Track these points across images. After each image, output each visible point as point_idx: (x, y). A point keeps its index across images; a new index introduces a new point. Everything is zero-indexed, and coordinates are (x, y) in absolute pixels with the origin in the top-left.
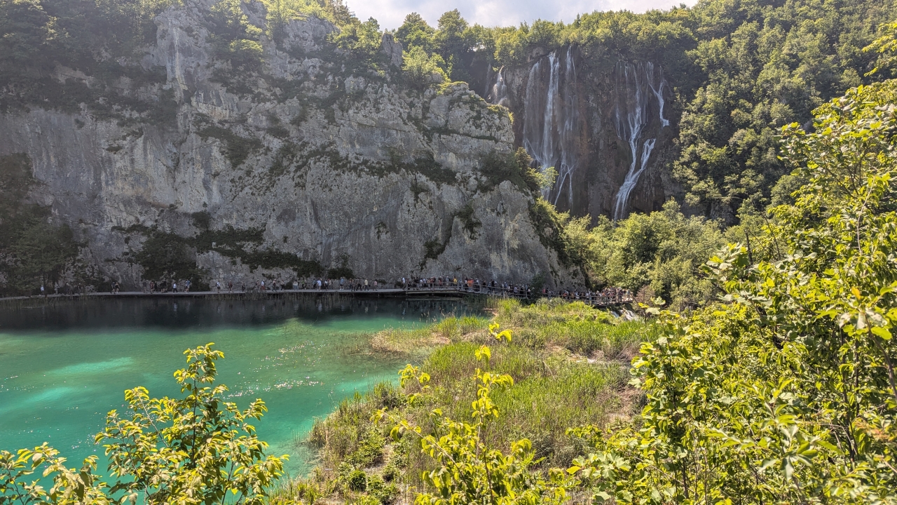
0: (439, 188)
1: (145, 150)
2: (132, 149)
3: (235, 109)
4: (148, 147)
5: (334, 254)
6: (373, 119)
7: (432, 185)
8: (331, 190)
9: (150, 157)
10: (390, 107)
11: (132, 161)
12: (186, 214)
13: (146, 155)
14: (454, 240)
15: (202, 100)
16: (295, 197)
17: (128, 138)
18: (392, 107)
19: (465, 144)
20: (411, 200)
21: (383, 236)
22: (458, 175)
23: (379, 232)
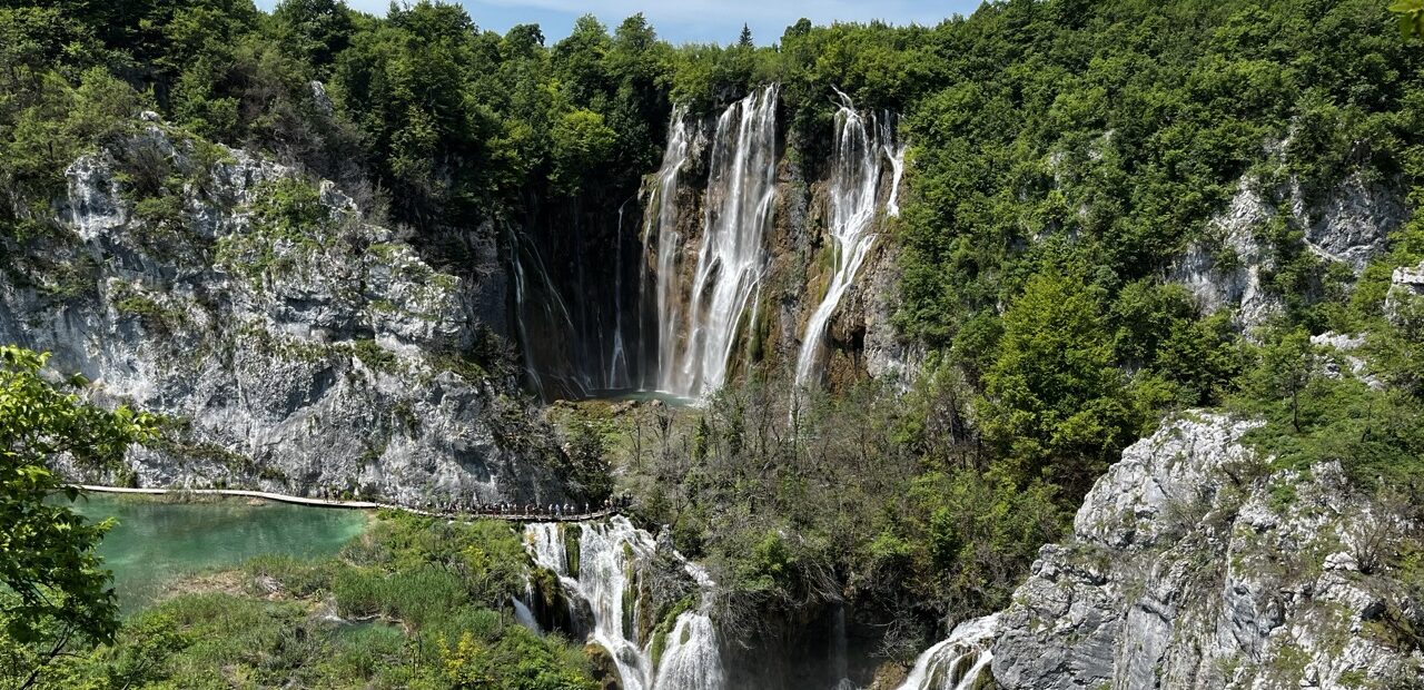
0: (376, 377)
1: (67, 321)
2: (53, 323)
3: (158, 275)
4: (71, 319)
5: (265, 449)
6: (300, 292)
7: (368, 374)
8: (258, 376)
9: (74, 330)
10: (319, 277)
11: (55, 335)
12: (113, 397)
13: (69, 328)
14: (396, 438)
15: (121, 264)
16: (223, 382)
17: (49, 310)
18: (323, 278)
19: (407, 323)
20: (346, 390)
21: (315, 432)
22: (399, 360)
23: (311, 427)
